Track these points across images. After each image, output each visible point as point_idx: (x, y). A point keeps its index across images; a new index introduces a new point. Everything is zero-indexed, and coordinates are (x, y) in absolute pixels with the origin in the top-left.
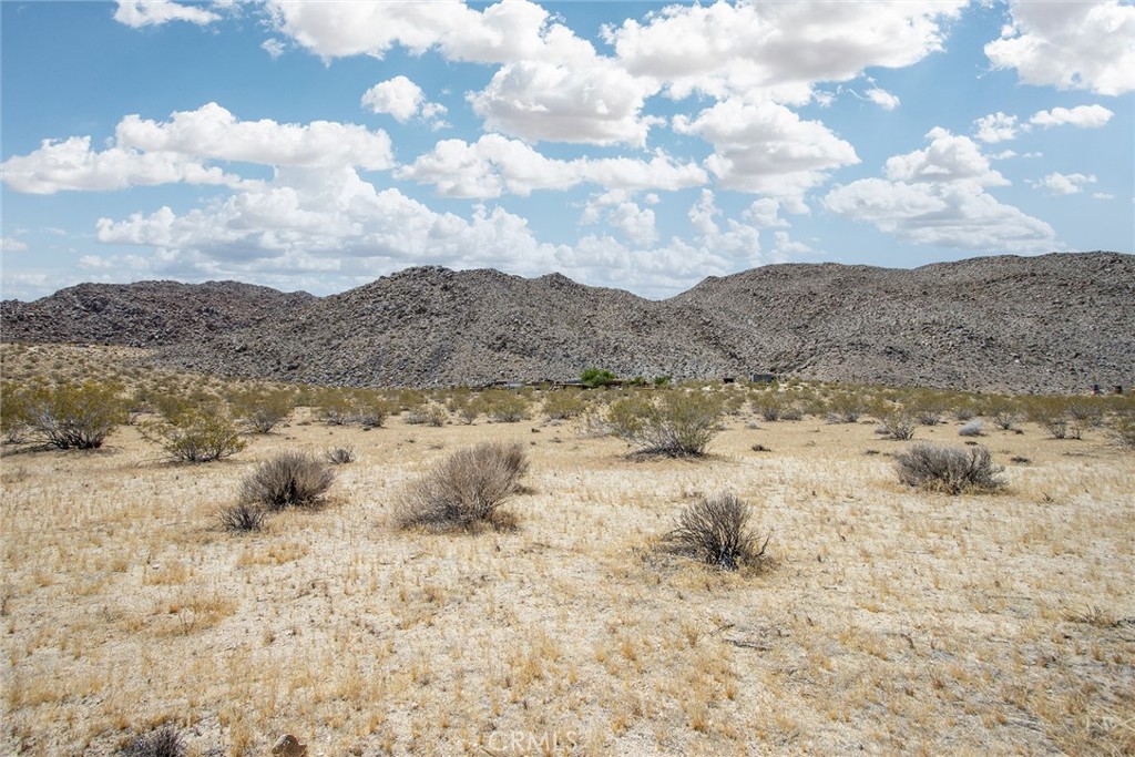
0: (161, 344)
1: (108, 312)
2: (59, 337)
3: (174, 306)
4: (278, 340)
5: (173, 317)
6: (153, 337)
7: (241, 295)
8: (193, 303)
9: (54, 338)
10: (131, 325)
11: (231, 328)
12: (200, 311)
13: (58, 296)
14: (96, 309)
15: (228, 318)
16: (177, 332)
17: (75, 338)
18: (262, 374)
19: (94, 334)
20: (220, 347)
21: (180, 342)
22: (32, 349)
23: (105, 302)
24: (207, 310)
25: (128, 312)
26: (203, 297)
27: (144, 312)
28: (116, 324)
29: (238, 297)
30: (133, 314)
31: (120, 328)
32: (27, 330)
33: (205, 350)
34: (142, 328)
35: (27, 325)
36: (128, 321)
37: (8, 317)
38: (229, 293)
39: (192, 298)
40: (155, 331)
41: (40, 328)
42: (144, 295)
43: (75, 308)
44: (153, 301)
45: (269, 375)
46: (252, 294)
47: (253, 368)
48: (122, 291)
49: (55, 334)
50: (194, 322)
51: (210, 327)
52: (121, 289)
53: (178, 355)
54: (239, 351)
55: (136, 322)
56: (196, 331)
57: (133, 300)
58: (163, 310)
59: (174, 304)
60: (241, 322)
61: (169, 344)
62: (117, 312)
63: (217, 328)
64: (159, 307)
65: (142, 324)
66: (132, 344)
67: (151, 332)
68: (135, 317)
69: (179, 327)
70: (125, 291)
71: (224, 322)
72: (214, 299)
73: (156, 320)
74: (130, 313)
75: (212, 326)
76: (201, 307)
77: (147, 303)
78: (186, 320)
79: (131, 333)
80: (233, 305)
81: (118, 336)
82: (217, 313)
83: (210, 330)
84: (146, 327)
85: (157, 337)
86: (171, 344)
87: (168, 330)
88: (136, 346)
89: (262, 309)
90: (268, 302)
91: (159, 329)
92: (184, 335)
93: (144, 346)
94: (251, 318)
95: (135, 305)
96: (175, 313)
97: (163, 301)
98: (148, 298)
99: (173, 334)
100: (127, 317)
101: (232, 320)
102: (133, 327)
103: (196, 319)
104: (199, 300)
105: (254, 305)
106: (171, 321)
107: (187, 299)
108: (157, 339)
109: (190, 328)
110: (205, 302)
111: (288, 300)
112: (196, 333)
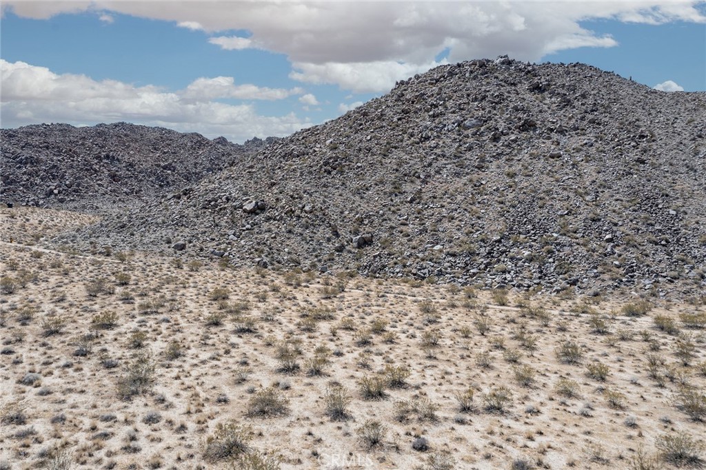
0: (62, 201)
3: (71, 154)
5: (72, 167)
6: (51, 192)
7: (139, 137)
8: (90, 149)
10: (25, 177)
11: (136, 178)
12: (98, 157)
15: (131, 165)
16: (79, 185)
21: (83, 197)
24: (107, 157)
25: (21, 163)
26: (99, 141)
27: (38, 161)
28: (8, 178)
29: (136, 141)
30: (26, 163)
34: (38, 181)
36: (21, 173)
38: (126, 135)
39: (88, 143)
40: (53, 185)
42: (35, 140)
44: (47, 148)
46: (152, 136)
48: (10, 136)
50: (96, 171)
51: (114, 177)
55: (30, 174)
56: (99, 182)
57: (24, 147)
58: (60, 158)
59: (70, 150)
60: (147, 169)
61: (71, 200)
62: (8, 162)
63: (120, 178)
64: (54, 155)
65: (37, 176)
66: (28, 201)
67: (48, 186)
68: (29, 168)
69: (79, 178)
70: (14, 136)
71: (128, 170)
72: (112, 143)
73: (52, 171)
74: (24, 163)
75: (116, 175)
76: (100, 153)
77: (40, 149)
78: (87, 170)
79: (26, 188)
80: (132, 150)
81: (12, 193)
82: (118, 160)
83: (114, 180)
84: (42, 179)
85: (56, 191)
86: (73, 200)
87: (67, 182)
88: (33, 205)
89: (165, 153)
90: (170, 145)
91: (58, 182)
92: (87, 188)
93: (42, 204)
94: (156, 165)
95: (27, 153)
96: (73, 161)
97: (58, 147)
98: (41, 143)
99: (74, 187)
100: (20, 167)
101: (136, 167)
102: (27, 180)
103: (97, 167)
104: (96, 145)
105: (155, 149)
106: (70, 171)
107: (83, 144)
108: (56, 195)
109: (92, 179)
110: (103, 147)
111: (192, 141)
112: (99, 185)
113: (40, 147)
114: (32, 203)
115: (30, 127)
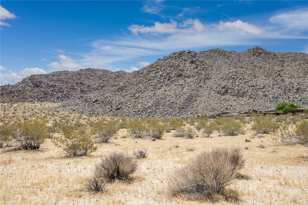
0: (62, 100)
1: (42, 87)
2: (24, 99)
3: (67, 82)
4: (111, 95)
5: (67, 88)
6: (59, 97)
7: (94, 74)
8: (75, 80)
9: (22, 100)
10: (51, 92)
11: (90, 91)
12: (77, 84)
13: (24, 81)
14: (37, 86)
15: (89, 86)
16: (69, 94)
17: (30, 100)
18: (105, 113)
19: (37, 97)
20: (86, 101)
21: (70, 99)
22: (15, 105)
23: (40, 83)
24: (80, 83)
25: (49, 87)
26: (78, 77)
27: (55, 86)
28: (45, 92)
29: (93, 76)
30: (51, 87)
31: (47, 94)
32: (13, 97)
33: (80, 102)
34: (55, 93)
35: (13, 95)
36: (49, 91)
37: (6, 92)
38: (89, 74)
39: (74, 78)
40: (60, 94)
41: (18, 96)
42: (55, 78)
43: (30, 86)
44: (59, 81)
45: (107, 113)
46: (99, 74)
47: (100, 110)
48: (47, 77)
49: (23, 98)
50: (75, 89)
51: (82, 91)
52: (46, 76)
53: (69, 105)
54: (94, 102)
56: (76, 93)
57: (51, 81)
58: (63, 85)
59: (67, 81)
60: (95, 88)
61: (65, 100)
62: (45, 87)
63: (84, 91)
64: (61, 83)
65: (55, 92)
66: (51, 101)
67: (58, 95)
68: (52, 89)
69: (69, 92)
70: (48, 77)
71: (88, 88)
72: (83, 78)
73: (60, 89)
74: (50, 87)
75: (83, 90)
76: (78, 82)
77: (56, 82)
78: (72, 89)
79: (51, 96)
80: (91, 80)
81: (46, 98)
82: (84, 84)
83: (82, 92)
84: (56, 93)
85: (61, 97)
86: (66, 100)
87: (65, 94)
88: (53, 102)
89: (104, 80)
90: (106, 77)
91: (61, 94)
92: (71, 95)
93: (56, 102)
94: (99, 86)
95: (52, 83)
96: (67, 85)
97: (63, 80)
98: (57, 79)
99: (67, 95)
100: (49, 89)
101: (91, 87)
102: (51, 93)
103: (76, 88)
104: (77, 79)
105: (100, 79)
106: (66, 89)
107: (72, 79)
108: (61, 98)
109: (74, 92)
110: (80, 79)
111: (115, 75)
112: (76, 94)
113: (57, 81)
114: (52, 101)
115: (54, 73)
